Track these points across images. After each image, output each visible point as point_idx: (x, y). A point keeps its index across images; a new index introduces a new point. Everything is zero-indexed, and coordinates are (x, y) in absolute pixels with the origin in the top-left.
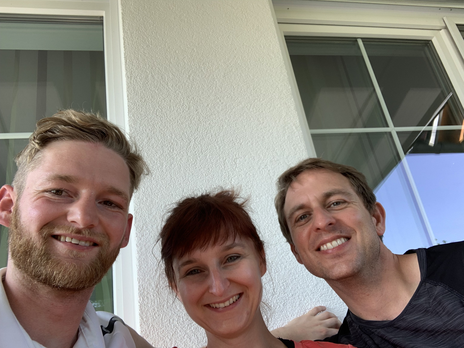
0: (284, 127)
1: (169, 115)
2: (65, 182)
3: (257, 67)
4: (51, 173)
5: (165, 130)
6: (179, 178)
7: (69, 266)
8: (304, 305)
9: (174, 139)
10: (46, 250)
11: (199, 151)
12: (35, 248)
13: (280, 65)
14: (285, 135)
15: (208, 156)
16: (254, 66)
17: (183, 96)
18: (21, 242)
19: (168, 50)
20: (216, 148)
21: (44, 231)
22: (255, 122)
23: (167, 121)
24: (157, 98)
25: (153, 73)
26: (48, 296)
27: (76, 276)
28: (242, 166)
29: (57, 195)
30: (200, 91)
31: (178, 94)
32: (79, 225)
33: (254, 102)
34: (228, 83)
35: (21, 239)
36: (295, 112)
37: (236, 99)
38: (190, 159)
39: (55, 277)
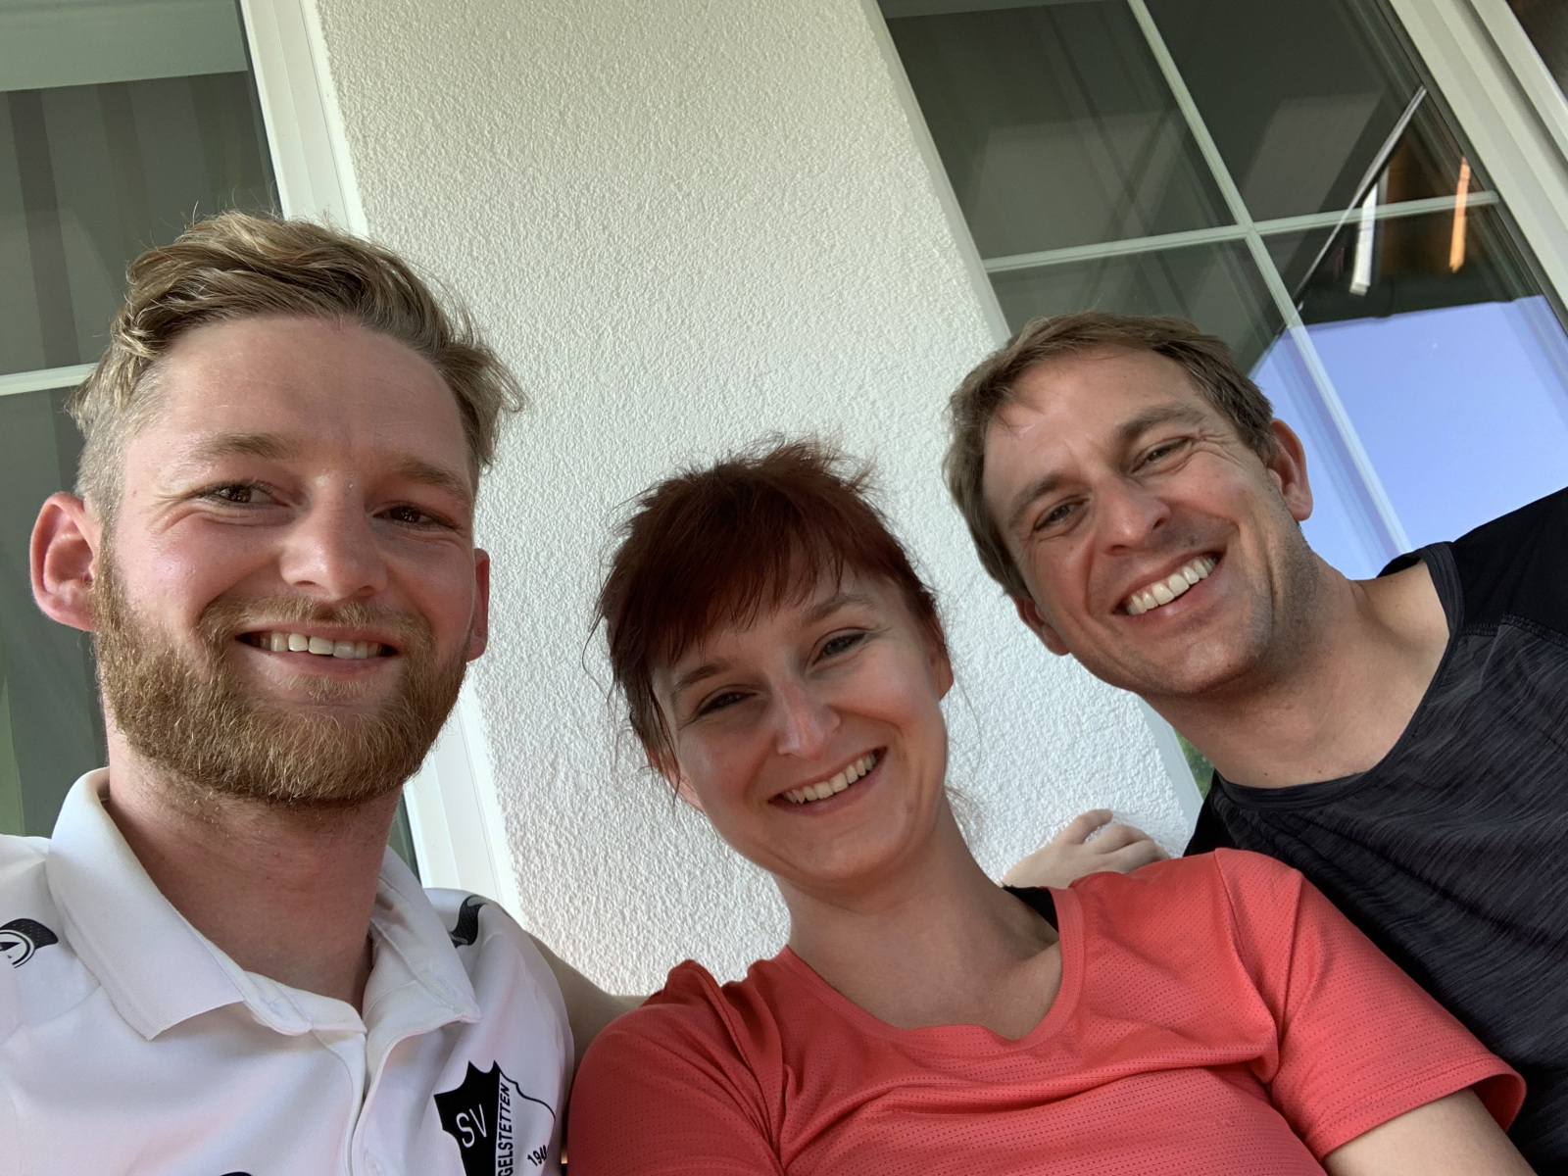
0: (903, 254)
1: (515, 251)
2: (256, 458)
3: (787, 60)
4: (203, 432)
5: (510, 305)
6: (582, 461)
7: (315, 727)
8: (1041, 811)
9: (545, 331)
10: (228, 683)
11: (633, 364)
12: (191, 681)
13: (863, 46)
14: (910, 279)
15: (666, 379)
16: (776, 58)
17: (551, 186)
18: (143, 668)
19: (477, 33)
20: (689, 348)
21: (210, 622)
22: (806, 247)
23: (512, 274)
24: (466, 201)
25: (438, 117)
26: (260, 832)
27: (343, 757)
28: (782, 399)
29: (236, 504)
30: (608, 163)
31: (534, 179)
32: (327, 593)
33: (791, 180)
34: (695, 123)
35: (139, 660)
36: (934, 201)
37: (731, 175)
38: (608, 392)
39: (272, 768)
